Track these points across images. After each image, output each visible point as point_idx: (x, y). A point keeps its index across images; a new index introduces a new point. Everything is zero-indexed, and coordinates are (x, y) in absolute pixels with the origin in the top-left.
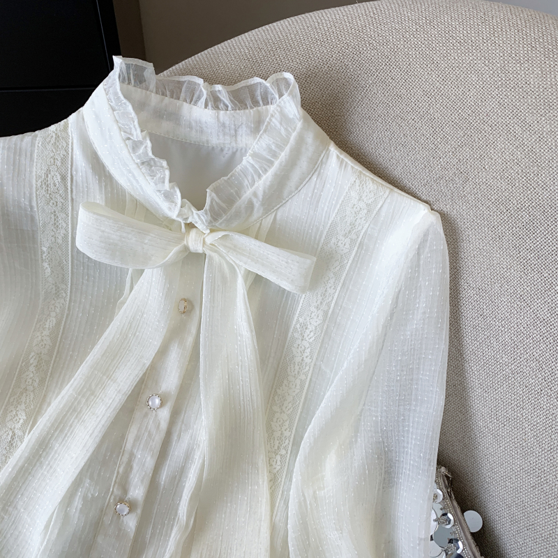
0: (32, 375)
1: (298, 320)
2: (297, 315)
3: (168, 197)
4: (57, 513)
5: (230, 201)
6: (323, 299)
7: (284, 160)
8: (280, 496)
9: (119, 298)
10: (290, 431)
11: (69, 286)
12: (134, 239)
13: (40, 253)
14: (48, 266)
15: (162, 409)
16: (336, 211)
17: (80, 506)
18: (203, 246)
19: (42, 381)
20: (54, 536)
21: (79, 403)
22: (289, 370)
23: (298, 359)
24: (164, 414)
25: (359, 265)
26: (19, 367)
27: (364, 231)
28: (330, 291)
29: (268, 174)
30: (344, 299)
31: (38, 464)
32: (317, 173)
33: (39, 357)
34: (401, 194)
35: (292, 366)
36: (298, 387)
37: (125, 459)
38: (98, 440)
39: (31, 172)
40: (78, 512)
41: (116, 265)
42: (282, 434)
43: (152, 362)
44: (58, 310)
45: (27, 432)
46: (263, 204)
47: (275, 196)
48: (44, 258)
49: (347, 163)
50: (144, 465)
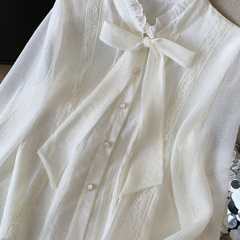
0: (74, 91)
1: (182, 81)
2: (182, 78)
3: (140, 20)
4: (82, 142)
5: (164, 24)
6: (195, 72)
7: (190, 8)
8: (167, 149)
9: (111, 65)
10: (173, 126)
11: (93, 57)
12: (124, 37)
13: (83, 42)
14: (86, 48)
15: (125, 109)
16: (207, 33)
17: (91, 141)
18: (150, 44)
19: (78, 94)
20: (81, 151)
21: (93, 103)
22: (175, 101)
23: (180, 97)
24: (126, 111)
25: (212, 58)
26: (70, 87)
27: (217, 43)
28: (199, 68)
29: (182, 14)
30: (203, 73)
31: (75, 124)
32: (202, 16)
33: (78, 84)
34: (237, 27)
35: (177, 100)
36: (178, 108)
37: (110, 125)
38: (101, 116)
39: (86, 6)
40: (90, 143)
41: (115, 47)
42: (169, 126)
43: (122, 91)
44: (86, 67)
45: (72, 111)
46: (177, 27)
47: (183, 25)
48: (85, 44)
49: (215, 12)
50: (116, 129)
